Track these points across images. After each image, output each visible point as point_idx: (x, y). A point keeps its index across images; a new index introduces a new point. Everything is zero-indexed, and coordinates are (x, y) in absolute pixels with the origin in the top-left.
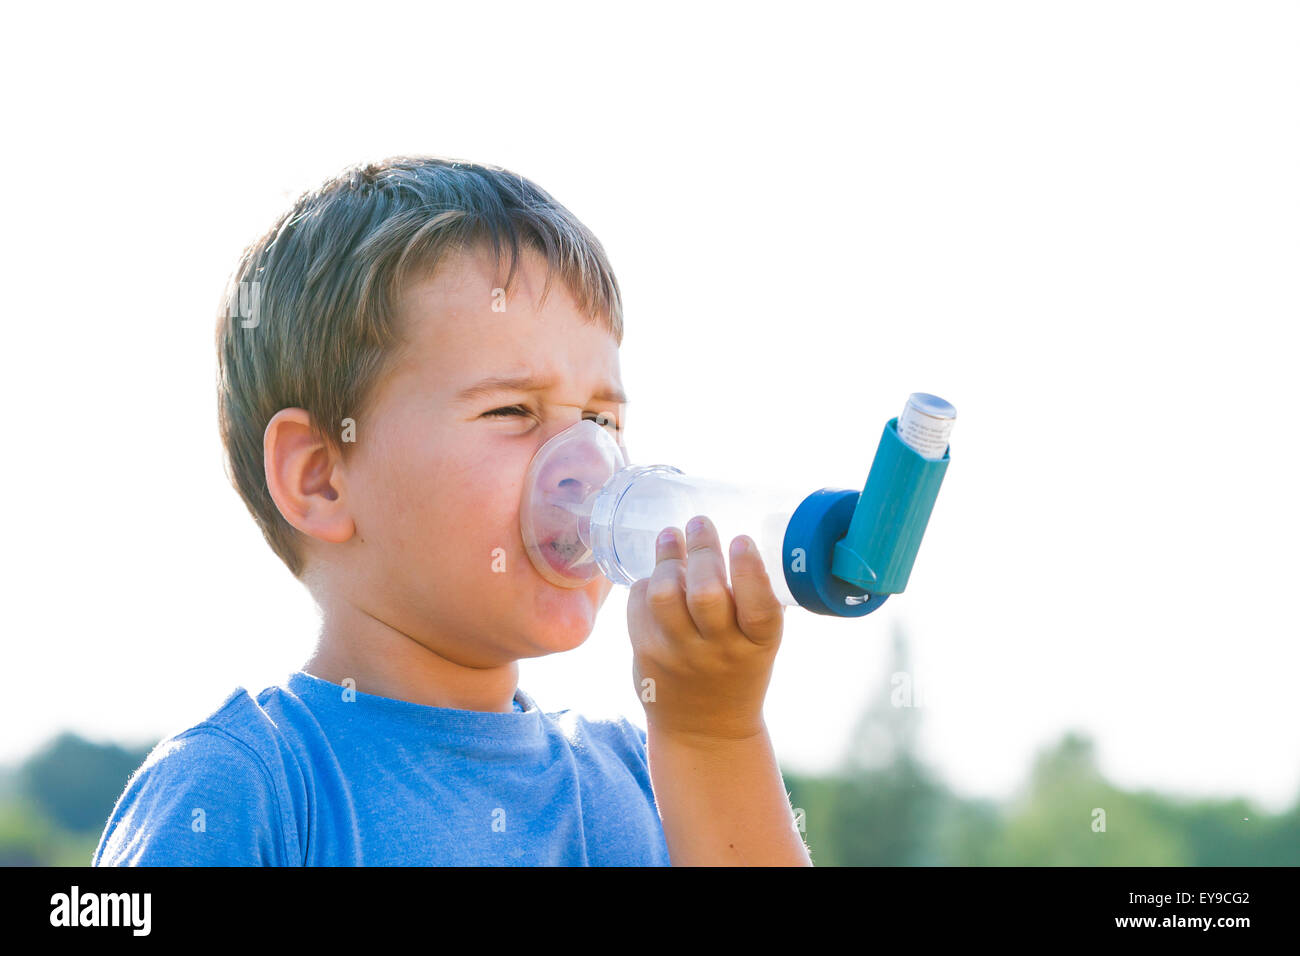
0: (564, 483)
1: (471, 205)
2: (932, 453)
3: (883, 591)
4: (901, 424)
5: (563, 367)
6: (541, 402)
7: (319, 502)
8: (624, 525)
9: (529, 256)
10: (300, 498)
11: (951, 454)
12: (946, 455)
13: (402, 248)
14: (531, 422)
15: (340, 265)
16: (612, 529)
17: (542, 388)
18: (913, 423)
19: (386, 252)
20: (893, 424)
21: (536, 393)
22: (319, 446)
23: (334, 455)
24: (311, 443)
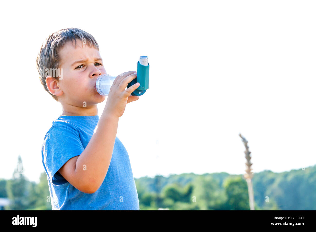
0: (93, 75)
1: (67, 35)
2: (146, 65)
3: (145, 90)
4: (140, 62)
5: (88, 57)
6: (86, 63)
7: (56, 90)
8: (101, 85)
9: (78, 40)
10: (53, 90)
11: (149, 64)
12: (149, 65)
13: (57, 45)
14: (85, 68)
15: (49, 50)
16: (99, 86)
17: (86, 61)
18: (141, 61)
19: (54, 47)
20: (139, 62)
21: (85, 62)
22: (54, 81)
23: (57, 81)
24: (53, 81)
